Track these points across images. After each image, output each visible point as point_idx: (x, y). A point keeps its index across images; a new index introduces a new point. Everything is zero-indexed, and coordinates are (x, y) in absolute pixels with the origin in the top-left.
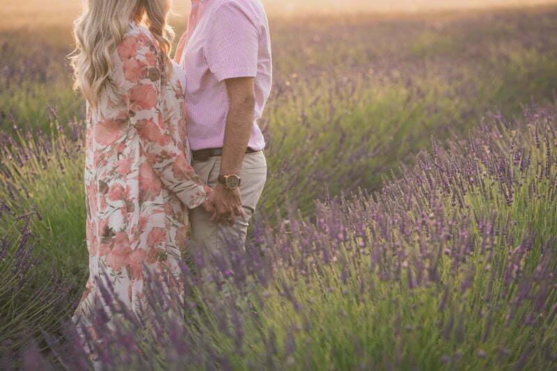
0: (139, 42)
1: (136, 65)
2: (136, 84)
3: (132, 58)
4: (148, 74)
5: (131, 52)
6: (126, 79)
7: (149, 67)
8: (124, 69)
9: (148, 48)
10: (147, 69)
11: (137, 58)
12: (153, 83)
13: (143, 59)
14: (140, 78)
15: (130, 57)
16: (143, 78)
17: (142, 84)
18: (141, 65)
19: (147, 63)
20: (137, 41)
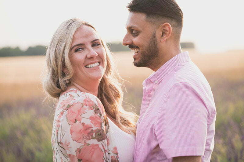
0: (85, 106)
1: (81, 127)
2: (83, 144)
3: (78, 122)
4: (94, 136)
5: (77, 116)
6: (74, 140)
7: (94, 128)
8: (71, 132)
9: (93, 111)
10: (92, 130)
11: (82, 121)
12: (99, 143)
13: (88, 122)
14: (86, 139)
15: (76, 121)
16: (90, 139)
17: (89, 144)
18: (86, 128)
19: (93, 126)
20: (83, 106)
